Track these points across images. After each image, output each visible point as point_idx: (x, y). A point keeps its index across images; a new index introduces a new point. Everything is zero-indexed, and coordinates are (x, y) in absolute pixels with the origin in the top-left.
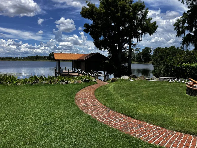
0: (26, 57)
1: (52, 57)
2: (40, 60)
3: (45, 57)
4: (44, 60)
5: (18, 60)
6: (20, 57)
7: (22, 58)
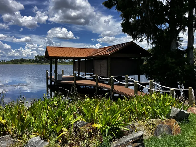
0: (10, 61)
1: (38, 60)
2: (25, 63)
3: (30, 60)
4: (29, 63)
5: (1, 63)
6: (3, 60)
7: (5, 61)
